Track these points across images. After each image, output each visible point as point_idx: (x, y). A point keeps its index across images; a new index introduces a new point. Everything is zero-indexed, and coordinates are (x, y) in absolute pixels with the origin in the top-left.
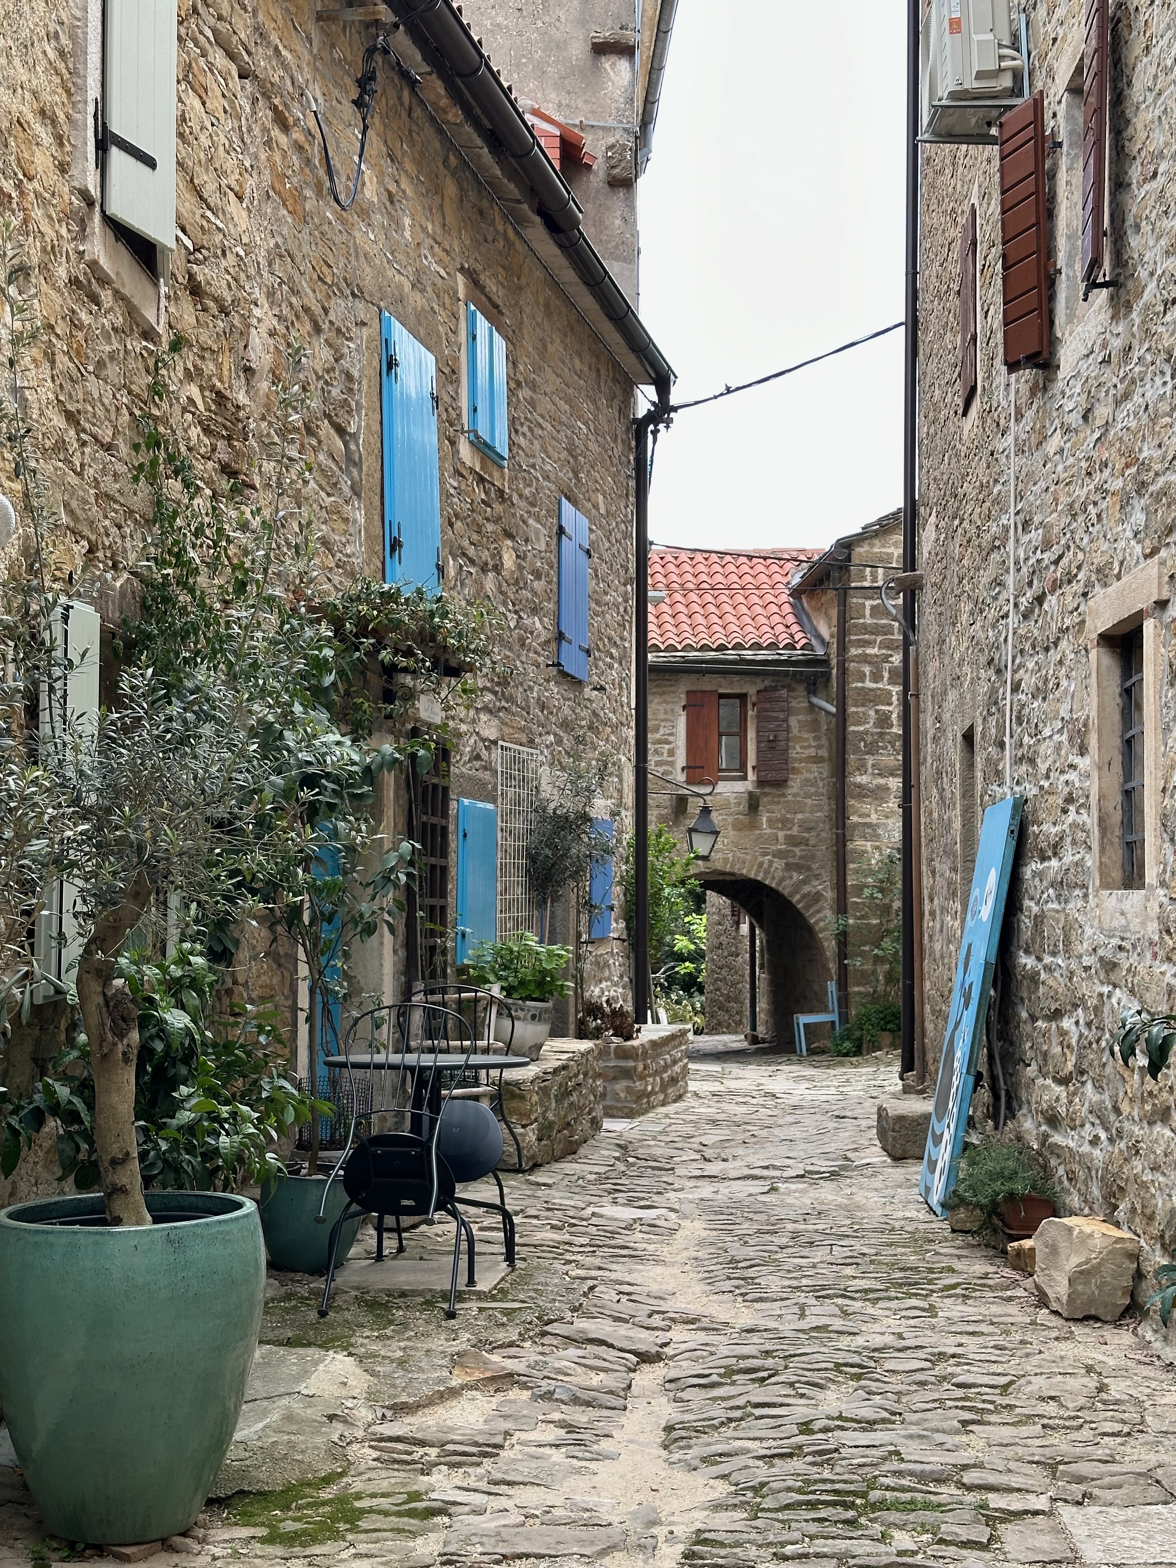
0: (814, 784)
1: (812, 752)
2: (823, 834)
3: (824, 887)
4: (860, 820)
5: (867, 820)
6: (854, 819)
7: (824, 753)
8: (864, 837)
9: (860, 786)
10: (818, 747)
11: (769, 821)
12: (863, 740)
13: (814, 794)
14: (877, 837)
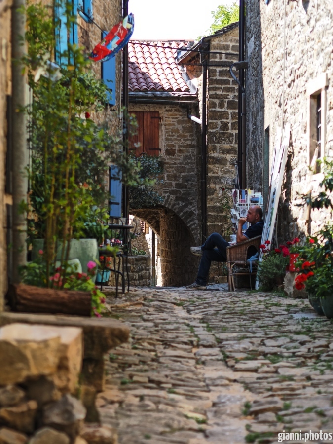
0: (190, 158)
1: (189, 142)
2: (194, 183)
3: (194, 209)
4: (213, 175)
5: (216, 175)
6: (210, 174)
7: (194, 143)
8: (215, 183)
9: (213, 158)
10: (192, 140)
11: (168, 176)
12: (215, 136)
13: (190, 163)
14: (221, 183)
